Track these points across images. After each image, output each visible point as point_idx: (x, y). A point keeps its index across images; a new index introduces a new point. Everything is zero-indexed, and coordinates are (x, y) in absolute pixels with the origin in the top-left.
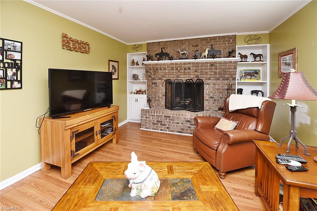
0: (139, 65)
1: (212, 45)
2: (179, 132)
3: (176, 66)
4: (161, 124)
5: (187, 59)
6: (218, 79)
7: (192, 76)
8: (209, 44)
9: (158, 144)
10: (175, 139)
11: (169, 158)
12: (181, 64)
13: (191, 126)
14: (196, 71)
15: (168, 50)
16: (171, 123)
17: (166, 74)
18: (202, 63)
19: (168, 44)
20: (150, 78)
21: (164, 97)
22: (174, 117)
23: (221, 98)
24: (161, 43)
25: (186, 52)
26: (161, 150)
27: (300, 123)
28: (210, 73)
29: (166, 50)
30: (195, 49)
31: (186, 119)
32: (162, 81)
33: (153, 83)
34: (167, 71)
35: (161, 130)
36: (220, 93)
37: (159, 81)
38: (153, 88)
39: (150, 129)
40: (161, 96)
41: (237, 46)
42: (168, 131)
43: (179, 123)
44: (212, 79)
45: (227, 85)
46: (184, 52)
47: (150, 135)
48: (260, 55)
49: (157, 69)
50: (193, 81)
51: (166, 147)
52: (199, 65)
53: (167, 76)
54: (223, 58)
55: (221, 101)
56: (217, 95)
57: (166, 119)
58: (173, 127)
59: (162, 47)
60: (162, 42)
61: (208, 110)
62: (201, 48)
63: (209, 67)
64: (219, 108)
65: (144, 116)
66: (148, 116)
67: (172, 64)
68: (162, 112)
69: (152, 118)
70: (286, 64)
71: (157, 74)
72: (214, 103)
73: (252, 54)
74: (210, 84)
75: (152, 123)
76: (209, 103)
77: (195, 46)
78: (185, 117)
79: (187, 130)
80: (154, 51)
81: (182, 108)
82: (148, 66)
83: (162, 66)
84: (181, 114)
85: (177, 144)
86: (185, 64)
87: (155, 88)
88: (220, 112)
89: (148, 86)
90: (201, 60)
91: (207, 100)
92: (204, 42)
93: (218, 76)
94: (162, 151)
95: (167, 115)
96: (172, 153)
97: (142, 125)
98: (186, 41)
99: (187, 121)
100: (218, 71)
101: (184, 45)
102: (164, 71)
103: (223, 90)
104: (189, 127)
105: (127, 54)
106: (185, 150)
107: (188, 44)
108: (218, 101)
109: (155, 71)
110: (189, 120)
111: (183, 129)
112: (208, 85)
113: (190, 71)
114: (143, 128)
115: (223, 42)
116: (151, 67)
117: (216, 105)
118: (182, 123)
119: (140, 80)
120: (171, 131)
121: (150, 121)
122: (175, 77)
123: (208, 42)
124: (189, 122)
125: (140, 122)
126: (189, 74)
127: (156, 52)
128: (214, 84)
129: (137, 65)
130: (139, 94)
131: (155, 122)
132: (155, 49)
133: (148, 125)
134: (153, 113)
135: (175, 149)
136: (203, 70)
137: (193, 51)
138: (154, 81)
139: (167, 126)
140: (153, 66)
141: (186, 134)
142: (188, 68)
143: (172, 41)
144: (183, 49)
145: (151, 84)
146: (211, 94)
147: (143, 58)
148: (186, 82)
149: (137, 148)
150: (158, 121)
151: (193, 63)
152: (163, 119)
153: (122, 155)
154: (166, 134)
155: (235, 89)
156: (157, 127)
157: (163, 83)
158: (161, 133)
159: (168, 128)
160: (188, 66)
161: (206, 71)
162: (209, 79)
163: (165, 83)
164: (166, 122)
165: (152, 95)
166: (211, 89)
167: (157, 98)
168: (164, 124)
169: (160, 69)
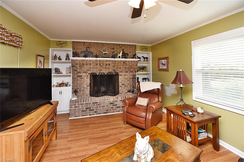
0: (61, 60)
1: (123, 49)
2: (105, 113)
3: (100, 63)
4: (90, 110)
5: (108, 58)
6: (127, 72)
7: (111, 70)
8: (121, 48)
9: (95, 127)
10: (104, 120)
11: (112, 134)
12: (103, 61)
13: (113, 106)
14: (114, 67)
15: (92, 50)
16: (98, 107)
17: (90, 68)
18: (118, 61)
19: (92, 45)
20: (76, 72)
21: (89, 87)
22: (101, 102)
23: (129, 84)
24: (85, 43)
25: (107, 53)
26: (101, 130)
27: (172, 94)
28: (123, 68)
29: (90, 49)
30: (112, 51)
31: (110, 102)
32: (86, 74)
33: (78, 76)
34: (92, 66)
35: (90, 115)
36: (128, 81)
37: (84, 74)
38: (78, 80)
39: (80, 117)
40: (85, 86)
41: (137, 52)
42: (96, 114)
43: (104, 106)
44: (124, 72)
45: (132, 75)
46: (106, 52)
47: (83, 121)
48: (147, 58)
49: (83, 64)
50: (113, 74)
51: (103, 127)
52: (116, 63)
53: (92, 70)
54: (130, 58)
55: (129, 86)
56: (126, 82)
57: (94, 105)
58: (100, 110)
59: (86, 46)
60: (87, 42)
61: (121, 93)
62: (116, 50)
63: (122, 64)
64: (128, 91)
65: (73, 106)
66: (77, 105)
67: (97, 61)
68: (91, 100)
69: (81, 107)
70: (163, 64)
71: (82, 68)
72: (124, 88)
73: (143, 57)
74: (122, 75)
75: (82, 111)
76: (121, 88)
77: (112, 49)
78: (109, 101)
79: (111, 110)
80: (80, 49)
81: (104, 94)
82: (74, 62)
83: (88, 62)
84: (106, 99)
85: (109, 122)
86: (107, 61)
87: (81, 80)
88: (129, 93)
89: (74, 79)
90: (117, 59)
91: (121, 86)
92: (118, 47)
93: (127, 70)
94: (103, 132)
95: (95, 101)
96: (111, 130)
97: (71, 115)
98: (106, 44)
99: (111, 104)
100: (127, 66)
101: (104, 47)
102: (89, 66)
103: (130, 79)
104: (112, 108)
105: (50, 48)
106: (118, 125)
107: (107, 46)
108: (127, 86)
109: (81, 66)
110: (112, 102)
111: (107, 110)
112: (121, 76)
113: (110, 66)
114: (72, 117)
115: (129, 48)
116: (78, 62)
117: (126, 89)
118: (107, 106)
119: (62, 73)
120: (99, 114)
121: (79, 109)
122: (98, 70)
123: (121, 47)
124: (112, 104)
125: (69, 112)
126: (109, 68)
127: (81, 50)
128: (125, 75)
129: (59, 60)
130: (62, 87)
131: (84, 109)
132: (81, 47)
133: (77, 114)
134: (82, 102)
135: (111, 126)
136: (118, 66)
137: (111, 52)
138: (79, 74)
139: (95, 110)
140: (79, 62)
141: (110, 113)
142: (108, 64)
143: (95, 43)
144: (104, 50)
145: (76, 76)
146: (123, 82)
147: (67, 54)
148: (107, 74)
149: (80, 136)
150: (86, 108)
151: (112, 61)
152: (91, 106)
153: (71, 147)
154: (94, 117)
155: (136, 78)
156: (86, 113)
157: (88, 76)
158: (90, 118)
159: (96, 112)
160: (108, 62)
161: (120, 66)
162: (122, 72)
163: (89, 75)
164: (94, 107)
165: (77, 87)
166: (123, 79)
167: (82, 88)
168: (93, 109)
169: (86, 64)
